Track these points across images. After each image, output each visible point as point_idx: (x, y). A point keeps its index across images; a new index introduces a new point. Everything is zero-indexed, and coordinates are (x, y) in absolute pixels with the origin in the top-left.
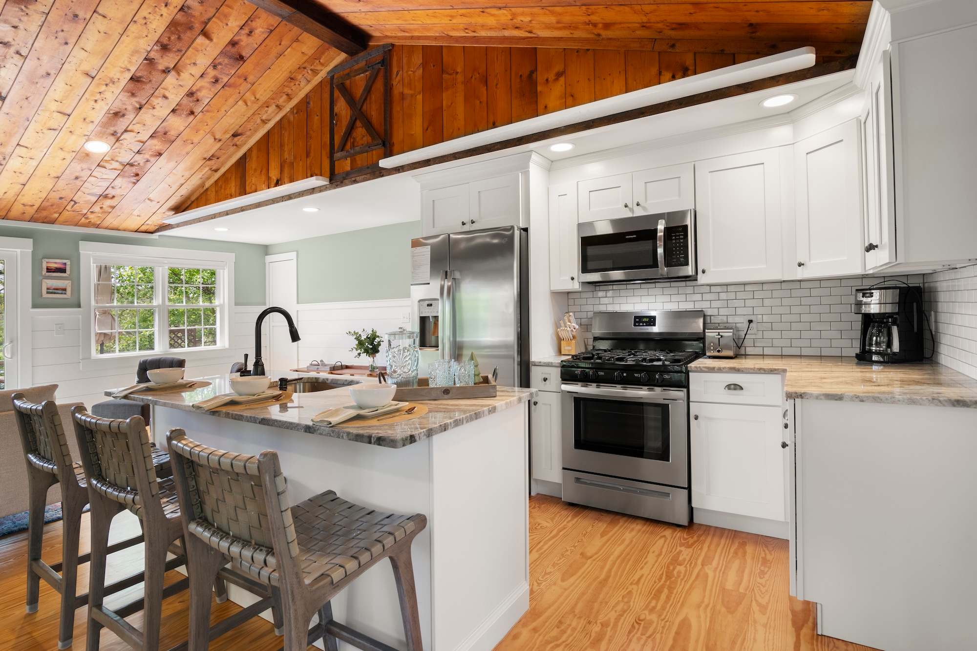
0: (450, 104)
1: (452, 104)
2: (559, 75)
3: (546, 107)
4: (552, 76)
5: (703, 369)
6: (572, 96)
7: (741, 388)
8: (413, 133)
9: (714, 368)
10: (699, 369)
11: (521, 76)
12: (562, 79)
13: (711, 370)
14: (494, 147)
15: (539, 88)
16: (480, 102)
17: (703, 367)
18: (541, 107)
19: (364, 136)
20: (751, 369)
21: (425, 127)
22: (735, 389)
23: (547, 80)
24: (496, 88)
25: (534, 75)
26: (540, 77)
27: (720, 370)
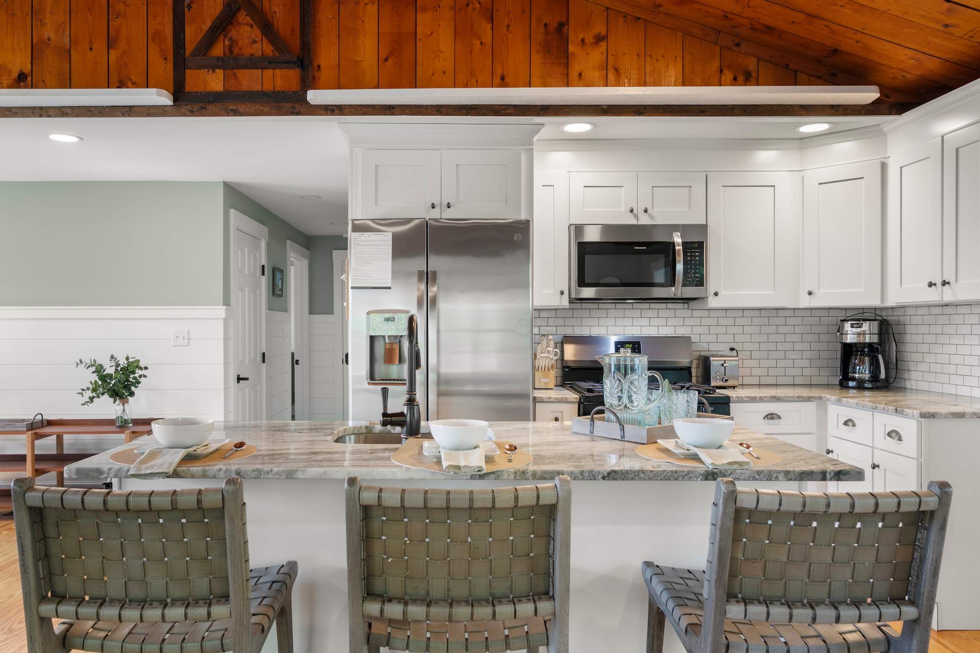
0: (429, 33)
1: (431, 34)
2: (599, 39)
3: (580, 74)
4: (589, 39)
5: (745, 399)
6: (616, 70)
7: (779, 417)
8: (358, 59)
9: (755, 398)
10: (741, 400)
11: (546, 25)
12: (603, 44)
13: (753, 400)
14: (505, 110)
15: (571, 48)
16: (481, 43)
17: (745, 397)
18: (574, 74)
19: (255, 42)
20: (791, 397)
21: (383, 55)
22: (772, 418)
23: (583, 40)
24: (508, 30)
25: (565, 29)
26: (574, 36)
27: (761, 400)
